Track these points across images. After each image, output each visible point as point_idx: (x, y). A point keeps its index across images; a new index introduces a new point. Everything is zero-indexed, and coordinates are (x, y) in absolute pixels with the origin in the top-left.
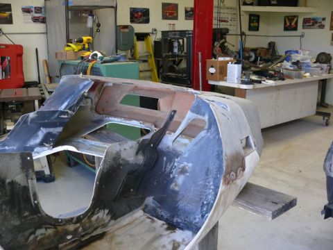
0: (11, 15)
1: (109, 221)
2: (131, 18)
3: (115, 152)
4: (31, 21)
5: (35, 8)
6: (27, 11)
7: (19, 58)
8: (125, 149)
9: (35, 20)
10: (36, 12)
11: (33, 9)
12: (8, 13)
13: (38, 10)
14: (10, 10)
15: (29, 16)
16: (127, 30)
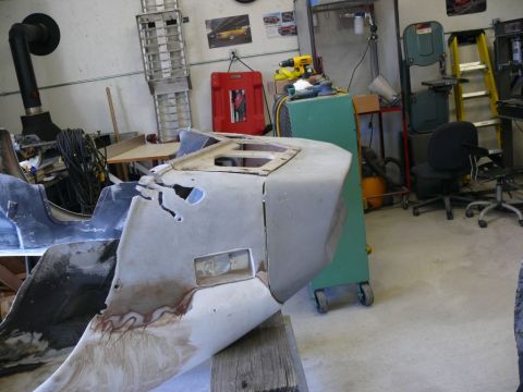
0: (249, 31)
1: (47, 350)
2: (448, 7)
3: (59, 256)
4: (277, 34)
5: (283, 14)
6: (270, 20)
7: (257, 90)
8: (79, 253)
9: (284, 32)
10: (284, 21)
11: (280, 17)
12: (244, 28)
13: (288, 16)
14: (247, 23)
15: (275, 28)
16: (427, 31)
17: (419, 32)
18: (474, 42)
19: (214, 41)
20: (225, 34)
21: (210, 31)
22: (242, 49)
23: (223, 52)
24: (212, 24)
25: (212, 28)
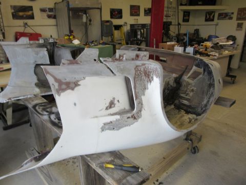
0: (33, 14)
4: (46, 17)
5: (49, 8)
6: (43, 10)
9: (49, 17)
10: (49, 12)
11: (47, 10)
12: (31, 12)
13: (51, 10)
14: (32, 10)
15: (45, 14)
16: (108, 24)
17: (105, 24)
18: (118, 29)
19: (15, 16)
20: (21, 14)
21: (13, 11)
22: (29, 22)
23: (20, 22)
24: (14, 7)
25: (14, 10)
